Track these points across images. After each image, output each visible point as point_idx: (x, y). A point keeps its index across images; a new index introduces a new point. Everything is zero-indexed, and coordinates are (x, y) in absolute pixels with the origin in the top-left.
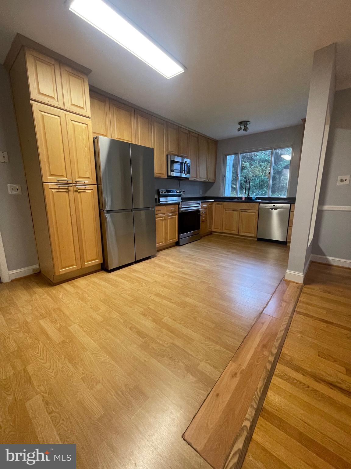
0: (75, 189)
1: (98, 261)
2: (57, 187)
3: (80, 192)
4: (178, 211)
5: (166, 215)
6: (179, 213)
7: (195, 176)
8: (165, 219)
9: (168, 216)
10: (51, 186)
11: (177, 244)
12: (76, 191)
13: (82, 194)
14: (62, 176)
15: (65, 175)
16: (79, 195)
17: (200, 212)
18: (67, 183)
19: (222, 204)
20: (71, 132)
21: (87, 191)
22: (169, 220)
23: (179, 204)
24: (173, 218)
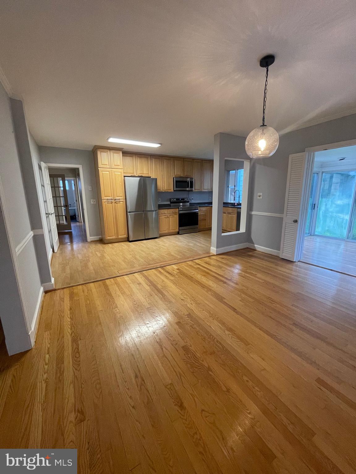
0: (115, 202)
1: (125, 236)
2: (107, 201)
3: (117, 203)
4: (178, 212)
5: (169, 215)
6: (179, 214)
7: (200, 189)
8: (168, 217)
9: (170, 215)
10: (105, 201)
11: (178, 233)
12: (116, 203)
13: (118, 204)
14: (110, 196)
15: (111, 196)
16: (117, 204)
17: (198, 213)
18: (112, 199)
20: (114, 177)
21: (121, 202)
22: (170, 218)
23: (179, 208)
24: (174, 217)
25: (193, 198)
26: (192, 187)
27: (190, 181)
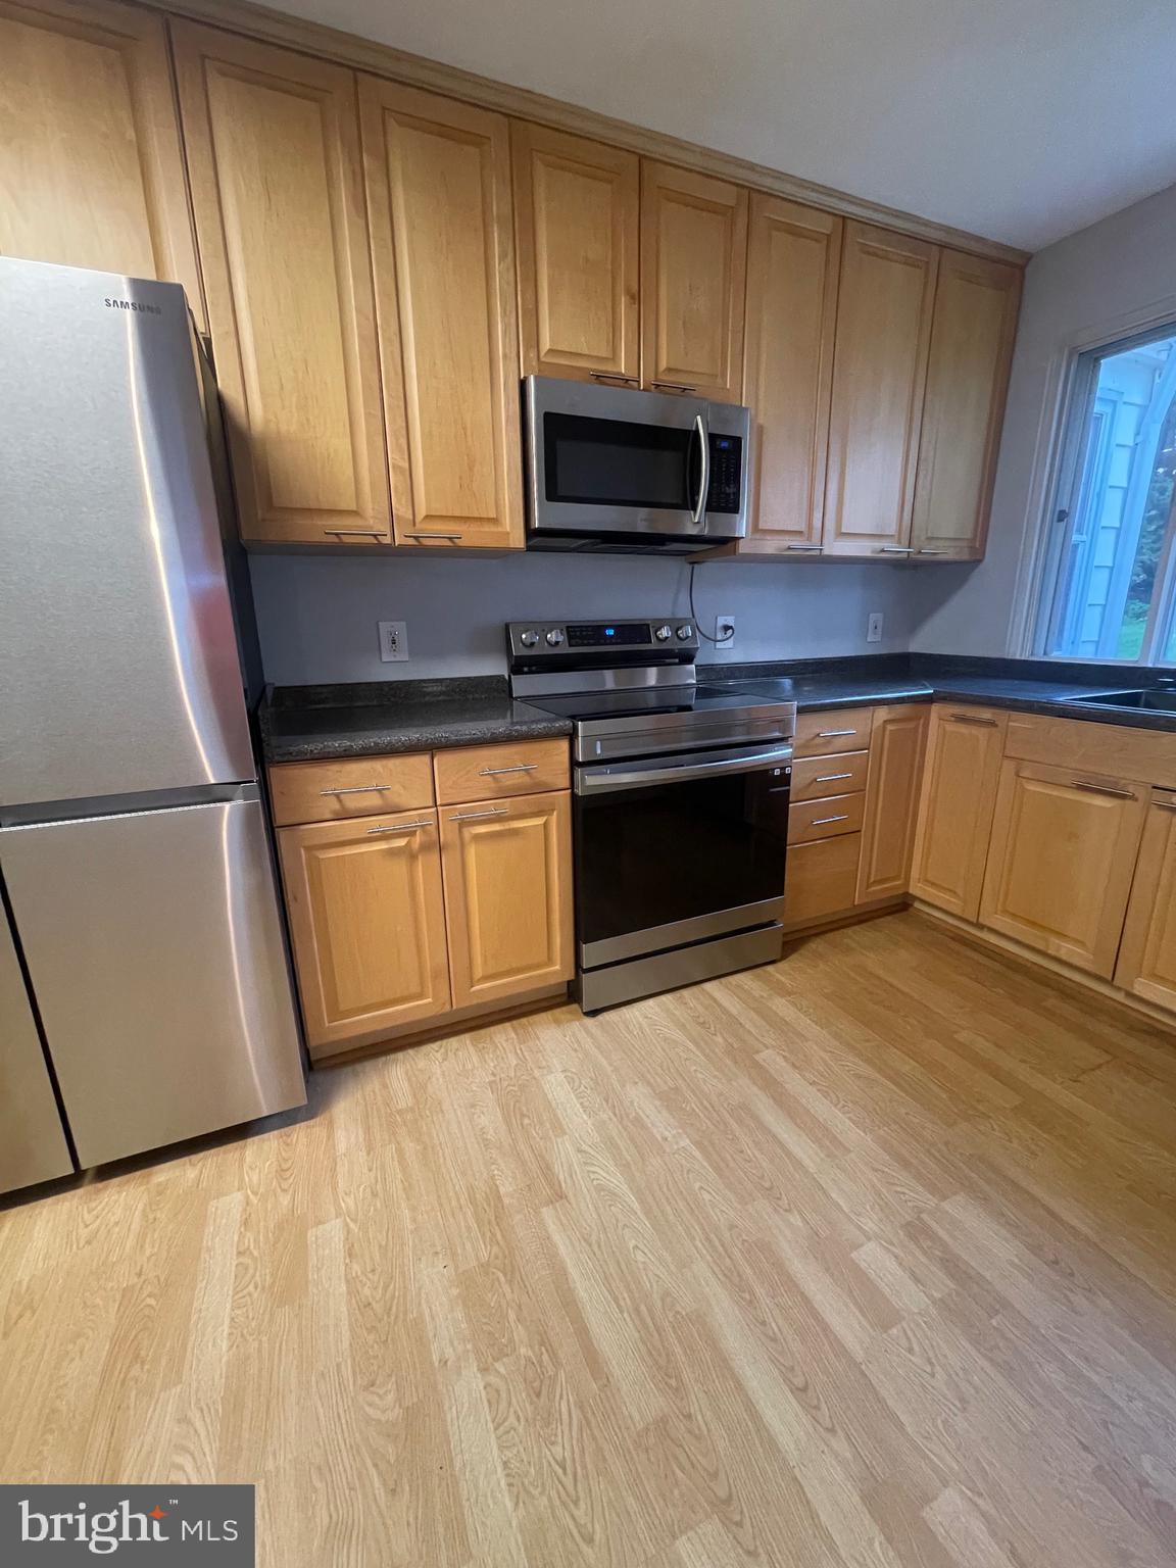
4: (566, 783)
5: (448, 815)
7: (803, 527)
8: (436, 846)
9: (463, 824)
17: (785, 779)
19: (992, 724)
22: (472, 852)
23: (572, 736)
24: (515, 832)
25: (730, 621)
26: (725, 501)
27: (713, 438)
